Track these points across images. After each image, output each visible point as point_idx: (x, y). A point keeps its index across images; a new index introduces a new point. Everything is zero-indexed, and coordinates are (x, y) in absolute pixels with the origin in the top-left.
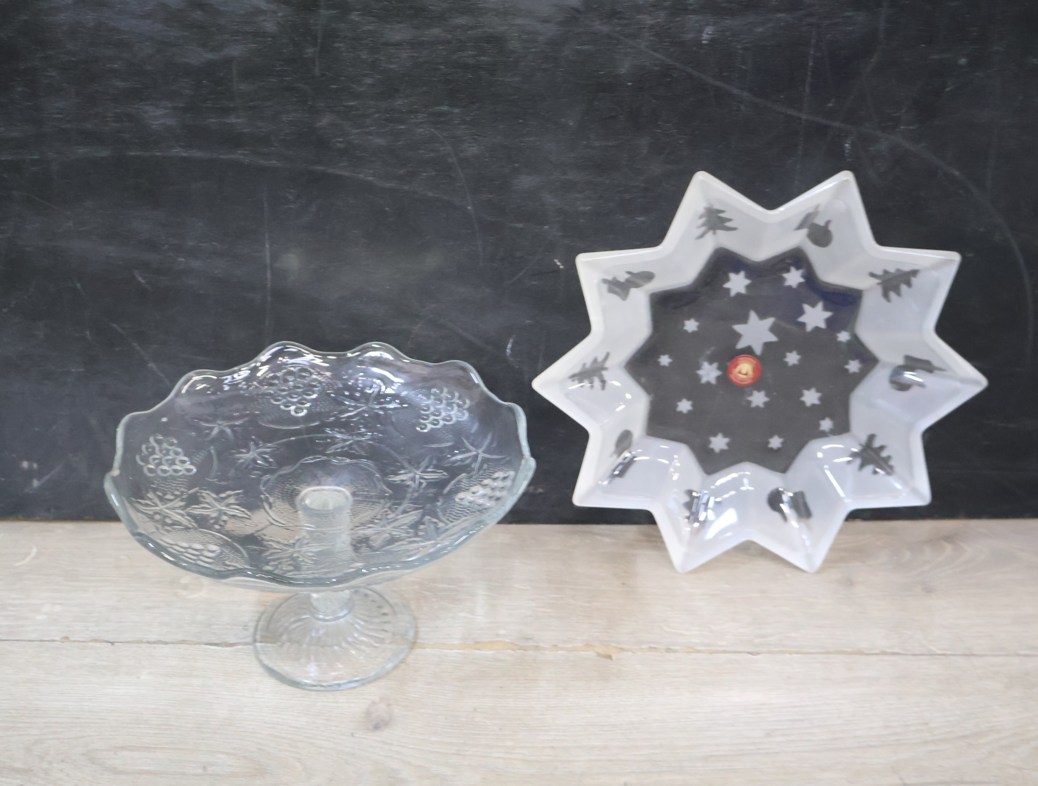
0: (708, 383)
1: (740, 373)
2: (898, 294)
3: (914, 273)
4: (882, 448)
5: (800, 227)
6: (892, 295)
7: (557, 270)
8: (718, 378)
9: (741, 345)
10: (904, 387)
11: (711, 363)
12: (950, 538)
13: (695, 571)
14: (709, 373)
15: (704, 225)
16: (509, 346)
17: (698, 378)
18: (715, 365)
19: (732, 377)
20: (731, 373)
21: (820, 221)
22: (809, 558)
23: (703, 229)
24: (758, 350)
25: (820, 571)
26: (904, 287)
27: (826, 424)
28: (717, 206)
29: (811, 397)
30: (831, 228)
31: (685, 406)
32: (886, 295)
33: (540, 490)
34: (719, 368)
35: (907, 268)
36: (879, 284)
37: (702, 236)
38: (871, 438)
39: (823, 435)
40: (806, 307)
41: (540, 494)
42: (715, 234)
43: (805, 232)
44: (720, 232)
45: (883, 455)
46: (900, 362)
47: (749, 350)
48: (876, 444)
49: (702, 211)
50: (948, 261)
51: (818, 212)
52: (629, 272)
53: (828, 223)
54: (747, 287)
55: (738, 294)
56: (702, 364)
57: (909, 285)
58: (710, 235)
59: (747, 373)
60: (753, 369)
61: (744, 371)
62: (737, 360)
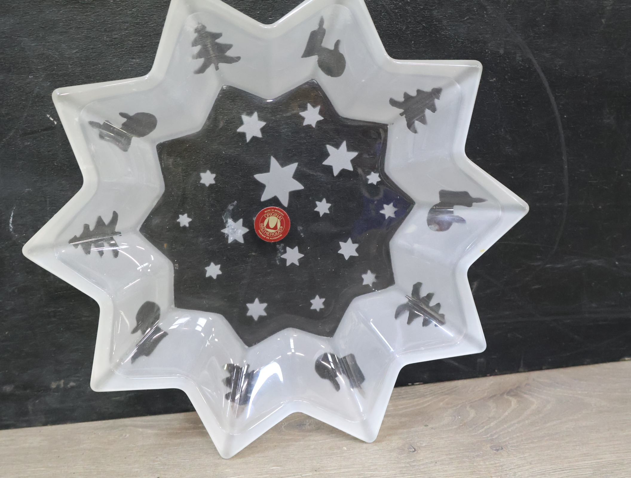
0: (236, 242)
1: (268, 226)
2: (423, 121)
3: (437, 92)
4: (429, 296)
5: (308, 53)
6: (417, 124)
7: (51, 127)
8: (245, 236)
9: (265, 197)
10: (443, 226)
11: (235, 220)
12: (514, 392)
13: (240, 455)
14: (235, 231)
15: (199, 55)
16: (11, 220)
17: (224, 238)
18: (240, 221)
19: (260, 232)
20: (258, 228)
21: (328, 44)
22: (365, 424)
23: (201, 61)
24: (285, 201)
25: (378, 441)
26: (428, 112)
27: (369, 278)
28: (212, 28)
29: (348, 249)
30: (342, 50)
31: (213, 271)
32: (410, 125)
33: (72, 384)
34: (245, 225)
35: (428, 89)
36: (401, 114)
37: (202, 70)
38: (417, 288)
39: (367, 290)
40: (330, 148)
41: (72, 387)
42: (217, 68)
43: (314, 59)
44: (222, 66)
45: (432, 303)
46: (437, 200)
47: (275, 201)
48: (423, 293)
49: (194, 36)
50: (470, 72)
51: (325, 30)
52: (123, 115)
53: (337, 44)
54: (263, 130)
55: (254, 138)
56: (227, 222)
57: (434, 110)
58: (211, 69)
59: (275, 228)
60: (282, 222)
61: (272, 225)
62: (263, 213)
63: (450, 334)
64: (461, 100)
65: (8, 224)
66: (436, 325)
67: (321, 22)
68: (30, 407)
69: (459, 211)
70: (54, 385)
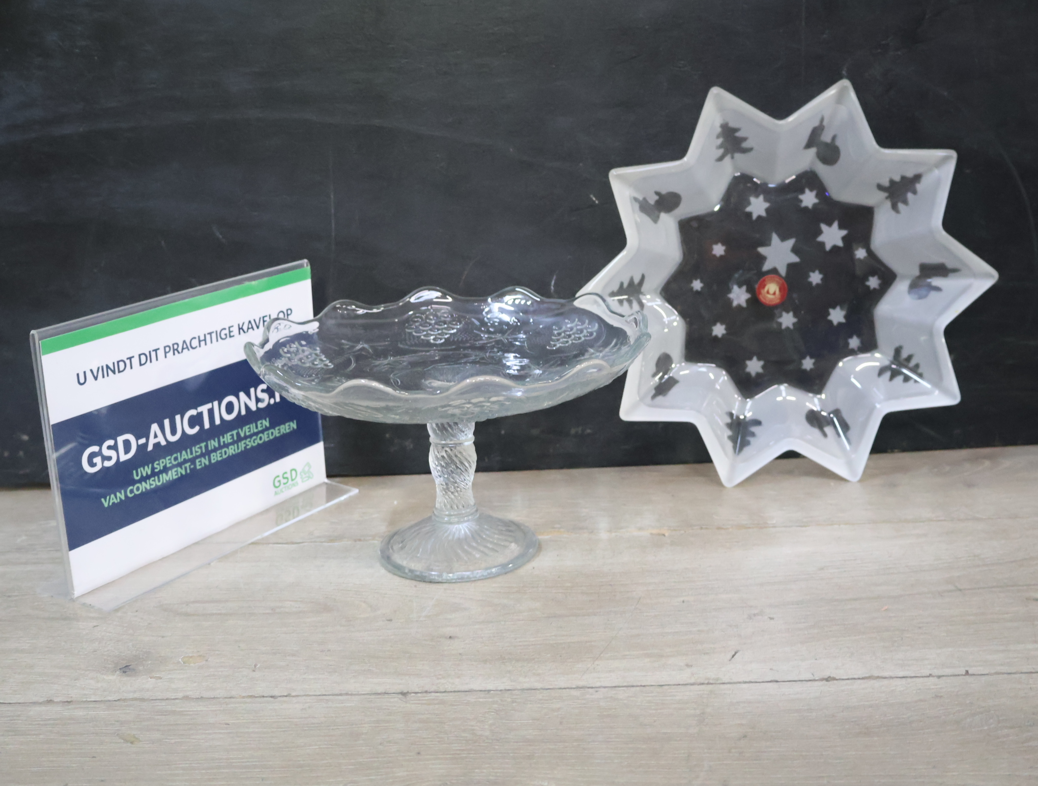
0: (739, 306)
1: (768, 292)
2: (905, 202)
3: (918, 178)
4: (909, 358)
5: (809, 145)
6: (900, 205)
7: (593, 205)
8: (748, 301)
9: (766, 267)
11: (740, 286)
14: (739, 296)
15: (720, 147)
16: (553, 282)
17: (730, 301)
18: (744, 288)
19: (761, 297)
20: (760, 293)
21: (826, 137)
22: (851, 467)
23: (721, 151)
24: (783, 271)
26: (910, 196)
27: (854, 342)
28: (732, 124)
29: (837, 316)
30: (838, 143)
31: (719, 330)
32: (894, 207)
33: (589, 431)
34: (748, 291)
35: (910, 174)
36: (887, 198)
37: (721, 159)
38: (898, 351)
39: (852, 352)
40: (823, 227)
42: (732, 158)
43: (813, 151)
44: (738, 156)
45: (912, 363)
46: (916, 272)
47: (774, 271)
48: (904, 354)
49: (719, 130)
50: (946, 159)
51: (824, 127)
52: (657, 193)
53: (834, 138)
54: (767, 210)
55: (759, 217)
56: (733, 288)
57: (915, 192)
58: (728, 159)
59: (774, 294)
60: (780, 290)
61: (771, 291)
62: (764, 280)
63: (928, 386)
64: (938, 182)
65: (550, 285)
66: (916, 381)
67: (822, 120)
68: (551, 451)
69: (936, 281)
70: (573, 431)
